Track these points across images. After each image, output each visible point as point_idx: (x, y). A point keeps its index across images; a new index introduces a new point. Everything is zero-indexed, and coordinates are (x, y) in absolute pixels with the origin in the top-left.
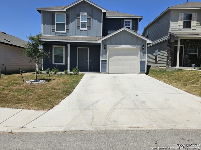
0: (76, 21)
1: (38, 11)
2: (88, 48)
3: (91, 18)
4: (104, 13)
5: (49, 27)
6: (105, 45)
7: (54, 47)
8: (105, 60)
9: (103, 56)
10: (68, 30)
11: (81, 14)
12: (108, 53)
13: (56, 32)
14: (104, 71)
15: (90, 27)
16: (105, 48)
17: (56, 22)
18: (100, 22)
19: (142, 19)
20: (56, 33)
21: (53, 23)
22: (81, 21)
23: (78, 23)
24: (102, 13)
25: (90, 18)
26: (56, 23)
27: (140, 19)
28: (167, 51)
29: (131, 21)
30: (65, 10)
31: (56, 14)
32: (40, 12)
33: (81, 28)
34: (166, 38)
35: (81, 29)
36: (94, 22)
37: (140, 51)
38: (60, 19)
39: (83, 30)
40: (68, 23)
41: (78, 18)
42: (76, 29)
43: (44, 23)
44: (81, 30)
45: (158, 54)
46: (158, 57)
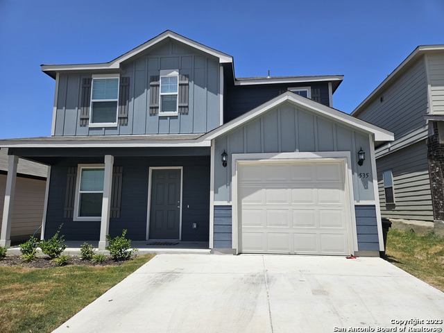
0: (148, 92)
1: (45, 72)
2: (181, 168)
3: (191, 84)
4: (228, 68)
5: (74, 114)
6: (224, 154)
7: (81, 167)
8: (225, 203)
9: (219, 189)
10: (124, 120)
11: (163, 74)
12: (234, 179)
13: (91, 125)
15: (187, 107)
16: (225, 164)
17: (92, 100)
18: (217, 93)
19: (341, 81)
20: (90, 129)
21: (85, 103)
22: (161, 94)
23: (154, 98)
24: (222, 68)
25: (186, 82)
26: (94, 103)
29: (308, 90)
30: (116, 65)
31: (95, 77)
32: (52, 74)
33: (163, 111)
34: (419, 135)
35: (161, 114)
36: (198, 93)
37: (349, 172)
38: (105, 91)
39: (165, 118)
40: (124, 99)
41: (153, 86)
42: (148, 115)
43: (62, 103)
44: (161, 118)
45: (393, 183)
46: (394, 191)
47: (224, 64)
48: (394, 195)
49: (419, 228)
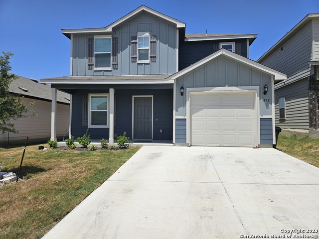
0: (130, 47)
1: (64, 34)
2: (152, 96)
3: (158, 42)
4: (182, 31)
5: (84, 62)
6: (182, 88)
7: (90, 95)
8: (182, 117)
9: (179, 109)
10: (115, 66)
11: (139, 35)
12: (188, 103)
13: (95, 69)
14: (182, 140)
15: (155, 57)
16: (182, 94)
17: (94, 53)
18: (174, 47)
19: (255, 38)
20: (95, 71)
21: (90, 55)
22: (138, 48)
23: (134, 52)
24: (178, 31)
25: (155, 40)
26: (96, 54)
27: (252, 40)
28: (308, 98)
29: (233, 44)
30: (110, 30)
31: (95, 37)
32: (68, 36)
33: (140, 59)
34: (306, 73)
35: (139, 62)
36: (162, 47)
37: (258, 98)
38: (103, 46)
39: (141, 64)
40: (115, 52)
41: (133, 43)
42: (131, 62)
43: (76, 55)
44: (138, 64)
45: (285, 105)
46: (285, 111)
47: (179, 29)
48: (285, 113)
49: (299, 134)
